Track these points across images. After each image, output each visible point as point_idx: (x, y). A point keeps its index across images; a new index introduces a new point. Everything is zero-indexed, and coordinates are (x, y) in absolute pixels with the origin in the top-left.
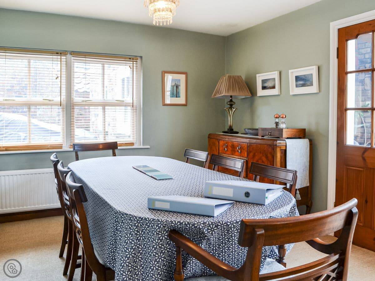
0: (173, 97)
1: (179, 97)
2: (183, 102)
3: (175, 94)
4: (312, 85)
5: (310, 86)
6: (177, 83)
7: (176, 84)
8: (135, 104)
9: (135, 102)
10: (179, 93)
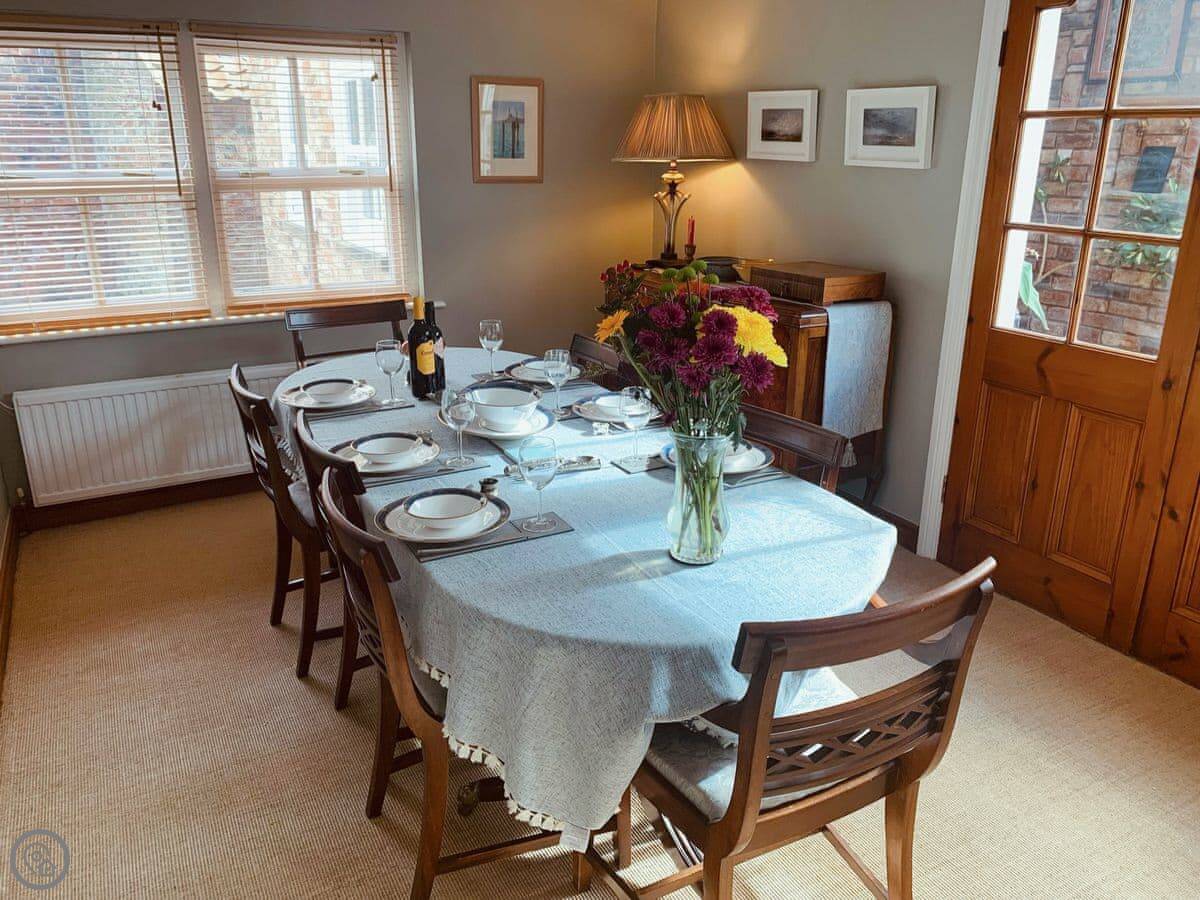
0: (502, 156)
1: (521, 156)
2: (533, 172)
3: (509, 148)
4: (911, 142)
5: (905, 145)
6: (514, 115)
7: (511, 116)
8: (396, 180)
9: (395, 172)
10: (521, 144)
